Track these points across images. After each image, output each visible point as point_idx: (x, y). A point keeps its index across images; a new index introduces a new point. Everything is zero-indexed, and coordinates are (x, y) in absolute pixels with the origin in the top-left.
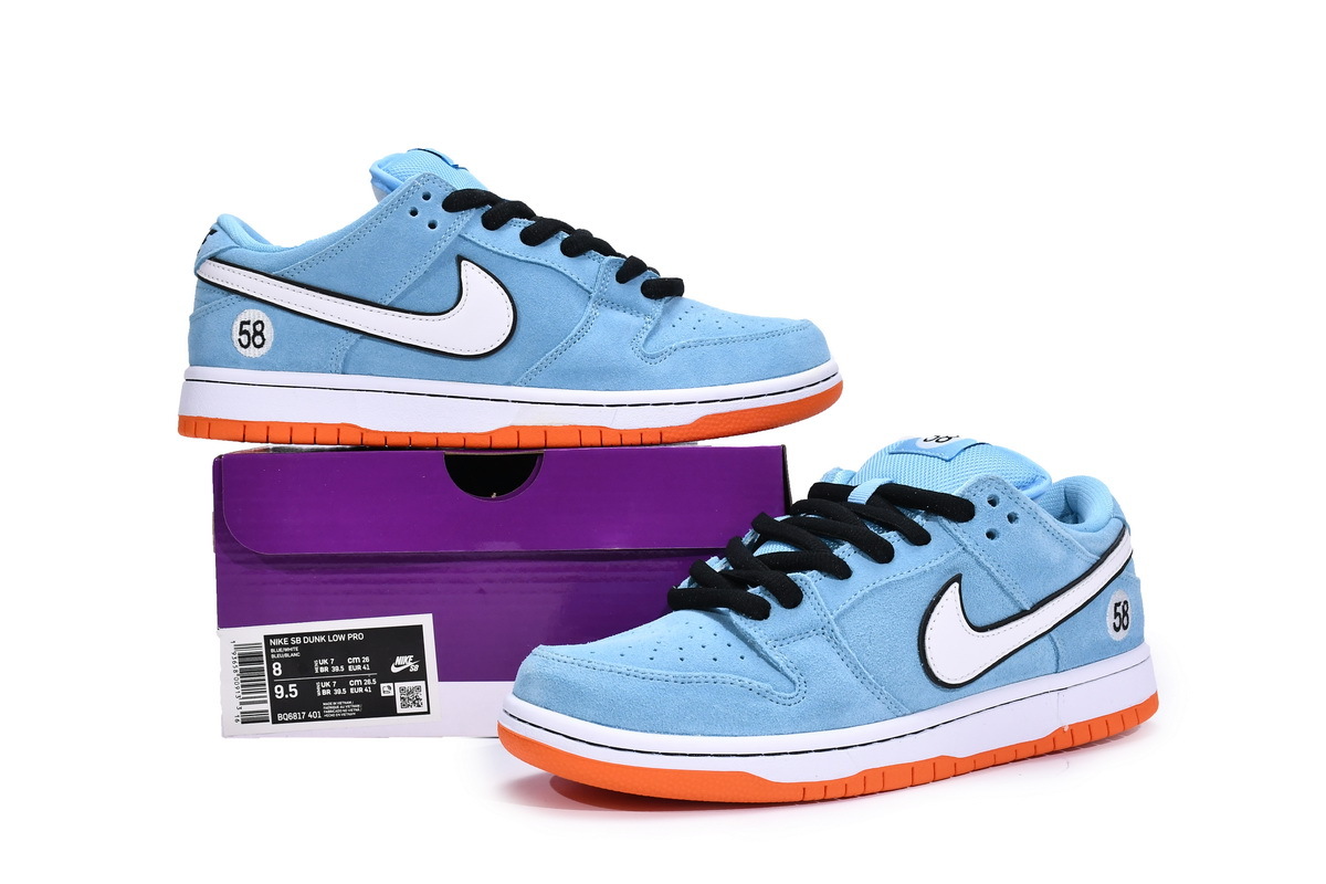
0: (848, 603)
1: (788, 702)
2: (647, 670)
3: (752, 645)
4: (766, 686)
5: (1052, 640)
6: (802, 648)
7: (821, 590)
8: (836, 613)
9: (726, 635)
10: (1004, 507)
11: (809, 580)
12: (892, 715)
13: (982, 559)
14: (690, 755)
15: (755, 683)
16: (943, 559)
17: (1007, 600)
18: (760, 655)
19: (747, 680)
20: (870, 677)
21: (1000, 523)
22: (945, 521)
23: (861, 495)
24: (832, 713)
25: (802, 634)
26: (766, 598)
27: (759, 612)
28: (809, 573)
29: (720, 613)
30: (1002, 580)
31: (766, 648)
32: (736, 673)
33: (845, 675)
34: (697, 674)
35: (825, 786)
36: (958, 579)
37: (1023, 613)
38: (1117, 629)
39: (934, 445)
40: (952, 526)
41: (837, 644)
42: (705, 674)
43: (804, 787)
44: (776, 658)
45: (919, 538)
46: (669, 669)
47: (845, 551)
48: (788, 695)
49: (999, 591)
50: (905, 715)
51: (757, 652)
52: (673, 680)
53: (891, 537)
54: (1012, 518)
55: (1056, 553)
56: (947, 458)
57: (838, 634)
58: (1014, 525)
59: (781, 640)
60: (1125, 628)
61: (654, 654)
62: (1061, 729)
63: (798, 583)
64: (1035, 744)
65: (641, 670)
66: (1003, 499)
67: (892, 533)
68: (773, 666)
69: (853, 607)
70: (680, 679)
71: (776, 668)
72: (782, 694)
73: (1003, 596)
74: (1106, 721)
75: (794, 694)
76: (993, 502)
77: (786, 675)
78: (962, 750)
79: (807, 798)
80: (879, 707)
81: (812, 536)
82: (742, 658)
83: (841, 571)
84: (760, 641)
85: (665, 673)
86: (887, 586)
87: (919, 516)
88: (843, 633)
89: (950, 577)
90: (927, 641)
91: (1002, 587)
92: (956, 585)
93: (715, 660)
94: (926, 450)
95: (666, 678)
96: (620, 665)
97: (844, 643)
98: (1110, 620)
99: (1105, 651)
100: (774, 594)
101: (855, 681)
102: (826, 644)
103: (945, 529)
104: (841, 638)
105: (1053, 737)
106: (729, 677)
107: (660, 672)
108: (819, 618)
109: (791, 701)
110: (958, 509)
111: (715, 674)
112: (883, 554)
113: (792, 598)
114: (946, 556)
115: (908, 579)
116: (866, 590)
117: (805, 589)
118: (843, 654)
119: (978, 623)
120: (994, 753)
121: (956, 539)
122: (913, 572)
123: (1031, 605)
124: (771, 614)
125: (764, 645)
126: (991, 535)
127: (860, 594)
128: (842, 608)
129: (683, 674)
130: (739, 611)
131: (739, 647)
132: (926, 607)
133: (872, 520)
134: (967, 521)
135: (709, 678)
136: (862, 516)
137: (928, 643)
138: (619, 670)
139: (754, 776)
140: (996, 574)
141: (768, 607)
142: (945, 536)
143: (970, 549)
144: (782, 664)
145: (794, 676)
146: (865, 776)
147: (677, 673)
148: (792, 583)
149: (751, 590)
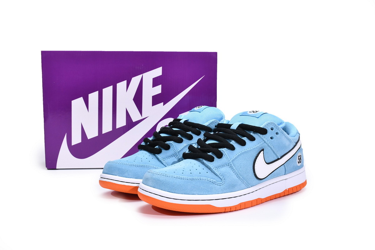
0: (235, 157)
1: (220, 185)
2: (182, 177)
3: (210, 169)
4: (214, 180)
5: (284, 166)
6: (223, 170)
7: (227, 153)
8: (232, 160)
9: (202, 166)
10: (275, 130)
11: (224, 150)
12: (247, 188)
13: (269, 145)
14: (195, 200)
15: (211, 180)
16: (259, 145)
17: (275, 156)
18: (212, 172)
19: (209, 179)
20: (241, 177)
21: (274, 135)
22: (259, 134)
23: (234, 127)
24: (232, 188)
25: (223, 166)
26: (213, 156)
27: (211, 160)
28: (224, 149)
29: (199, 160)
30: (274, 150)
31: (214, 170)
32: (206, 177)
33: (235, 177)
34: (196, 177)
35: (231, 208)
36: (263, 150)
37: (278, 159)
38: (299, 163)
39: (253, 113)
40: (261, 136)
41: (232, 168)
42: (198, 177)
43: (225, 208)
44: (216, 173)
45: (252, 139)
46: (188, 176)
47: (233, 143)
48: (220, 183)
49: (273, 153)
50: (250, 187)
51: (211, 171)
52: (189, 179)
53: (245, 139)
54: (277, 133)
55: (287, 143)
56: (257, 117)
57: (233, 166)
58: (278, 136)
59: (218, 167)
60: (301, 162)
61: (183, 172)
62: (286, 190)
63: (221, 151)
64: (280, 194)
65: (181, 176)
66: (274, 129)
67: (245, 138)
68: (216, 175)
69: (236, 158)
70: (191, 179)
71: (217, 175)
72: (218, 182)
73: (274, 155)
74: (296, 187)
75: (222, 182)
76: (272, 129)
77: (219, 177)
78: (263, 196)
79: (226, 211)
80: (243, 186)
81: (223, 138)
82: (207, 173)
83: (232, 148)
84: (212, 168)
85: (187, 177)
86: (245, 152)
87: (252, 133)
88: (234, 165)
89: (260, 150)
90: (255, 167)
91: (274, 152)
92: (263, 152)
93: (200, 173)
94: (251, 115)
95: (187, 179)
96: (174, 175)
97: (234, 168)
98: (298, 160)
99: (297, 168)
100: (215, 155)
101: (237, 179)
102: (229, 169)
103: (259, 136)
104: (233, 167)
105: (284, 192)
106: (204, 178)
107: (186, 177)
108: (227, 161)
109: (221, 185)
110: (263, 131)
111: (200, 177)
112: (243, 144)
113: (220, 156)
114: (260, 144)
115: (250, 150)
116: (239, 153)
117: (223, 153)
118: (234, 171)
119: (267, 162)
120: (270, 197)
121: (262, 139)
122: (251, 148)
123: (280, 157)
124: (215, 160)
125: (213, 169)
126: (271, 138)
127: (238, 155)
128: (233, 158)
129: (192, 177)
130: (206, 159)
131: (206, 170)
132: (255, 158)
133: (239, 134)
134: (265, 134)
135: (199, 179)
136: (236, 133)
137: (255, 168)
138: (174, 177)
139: (212, 206)
140: (273, 149)
141: (214, 158)
142: (259, 138)
143: (266, 142)
144: (218, 174)
145: (221, 177)
146: (240, 205)
147: (190, 177)
148: (220, 151)
149: (208, 154)
